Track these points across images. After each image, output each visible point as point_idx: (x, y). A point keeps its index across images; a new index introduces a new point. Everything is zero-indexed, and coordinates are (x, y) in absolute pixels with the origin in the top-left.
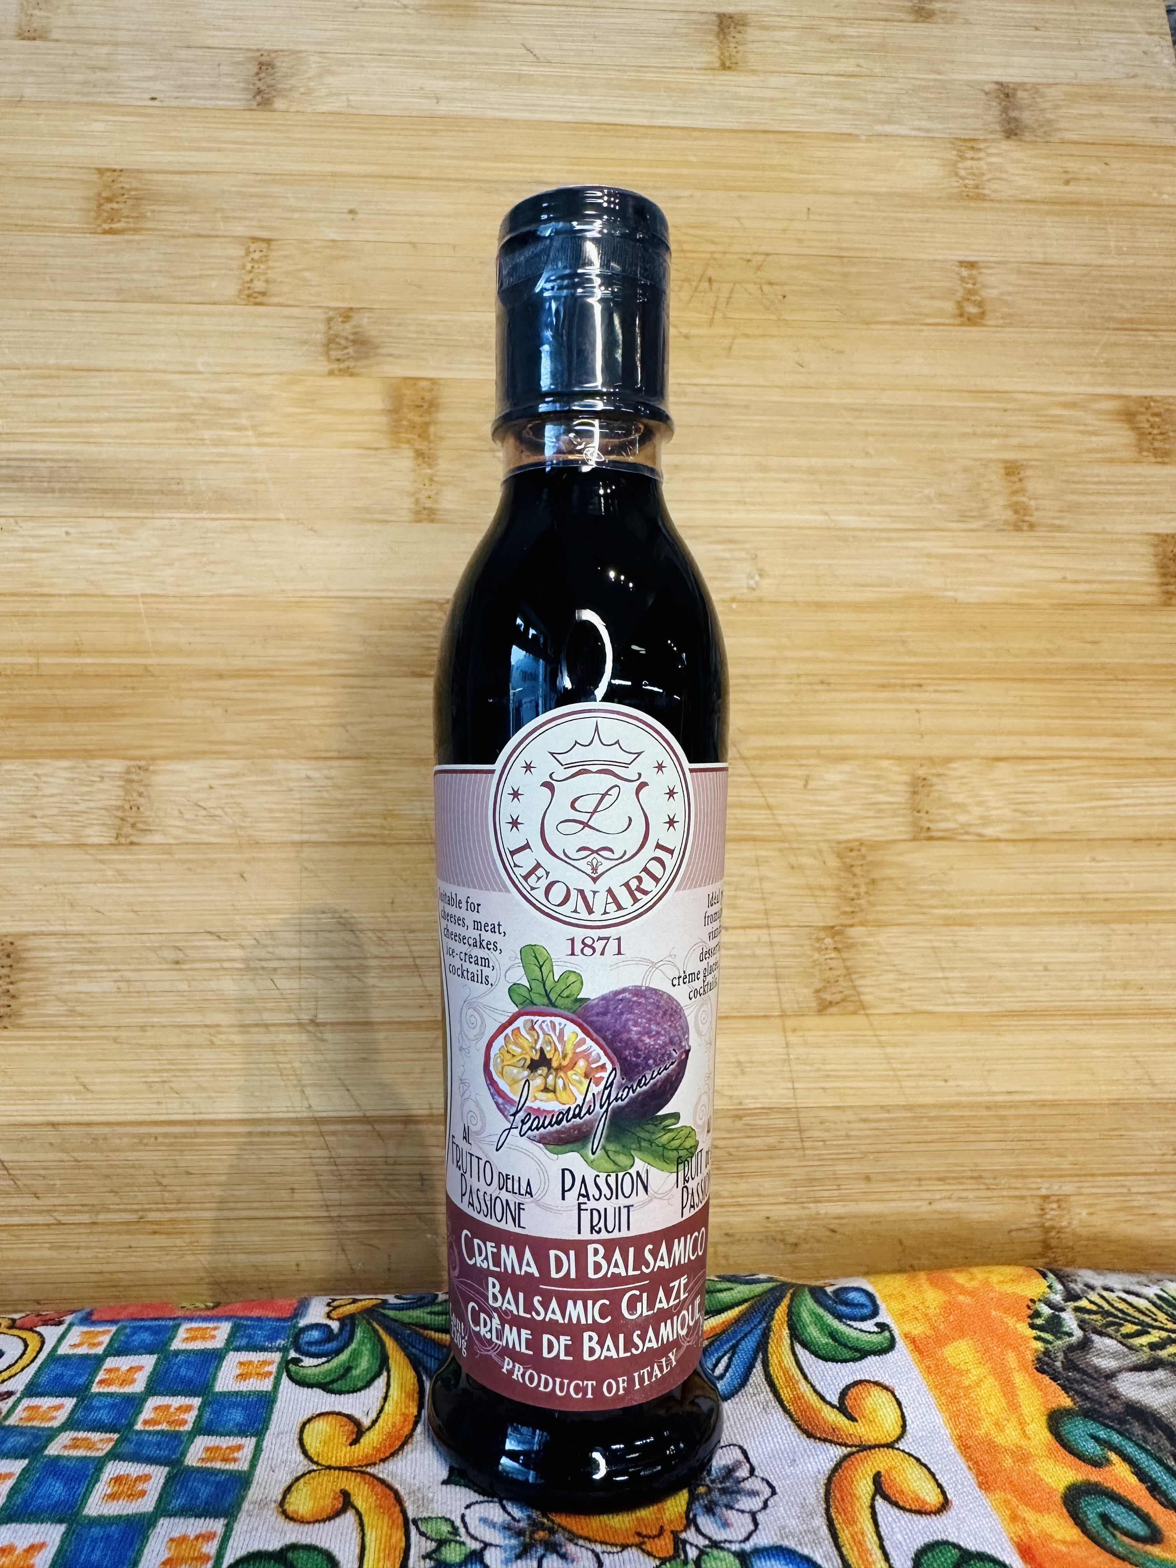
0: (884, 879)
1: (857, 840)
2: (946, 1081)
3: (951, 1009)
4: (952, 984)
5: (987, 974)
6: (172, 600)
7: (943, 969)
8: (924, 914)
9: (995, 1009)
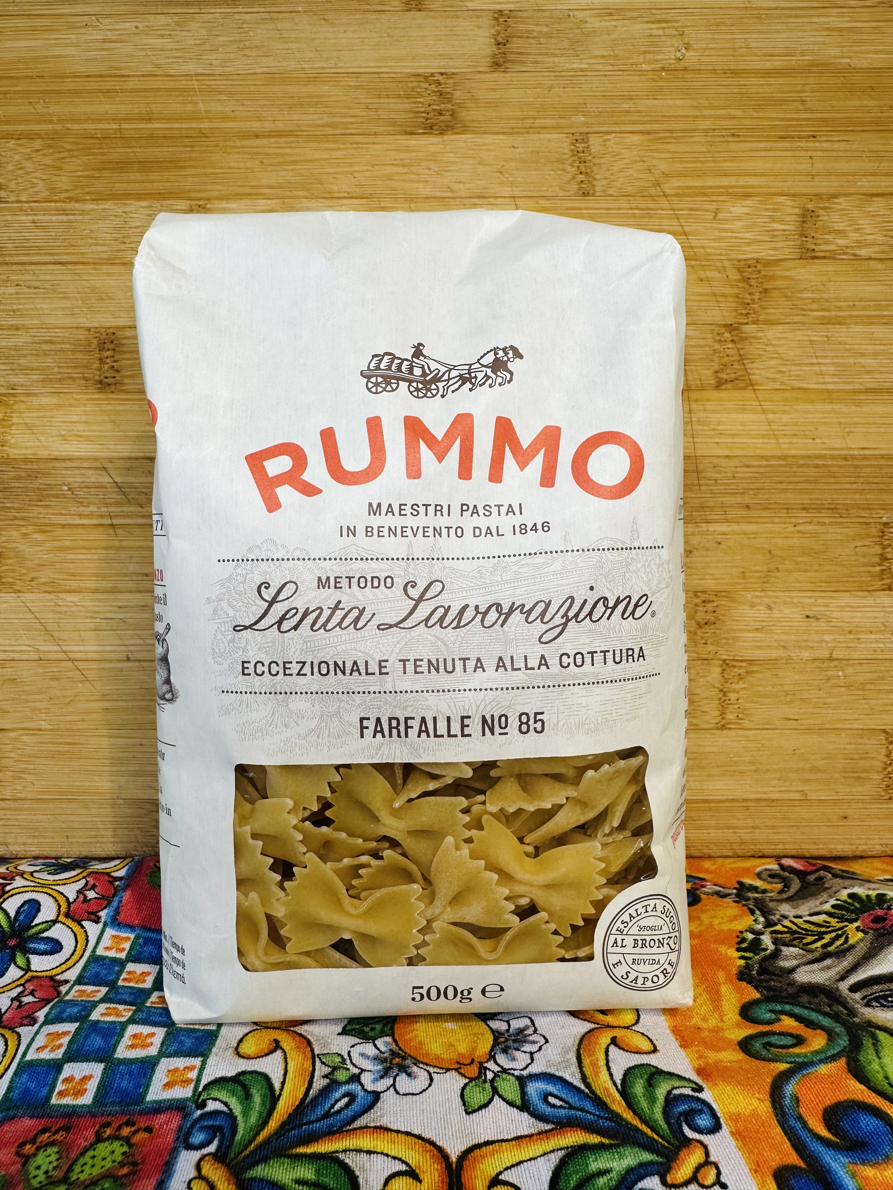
0: (774, 289)
1: (754, 259)
2: (814, 439)
3: (823, 386)
4: (824, 368)
5: (852, 361)
6: (218, 78)
7: (817, 357)
8: (804, 315)
9: (857, 387)
